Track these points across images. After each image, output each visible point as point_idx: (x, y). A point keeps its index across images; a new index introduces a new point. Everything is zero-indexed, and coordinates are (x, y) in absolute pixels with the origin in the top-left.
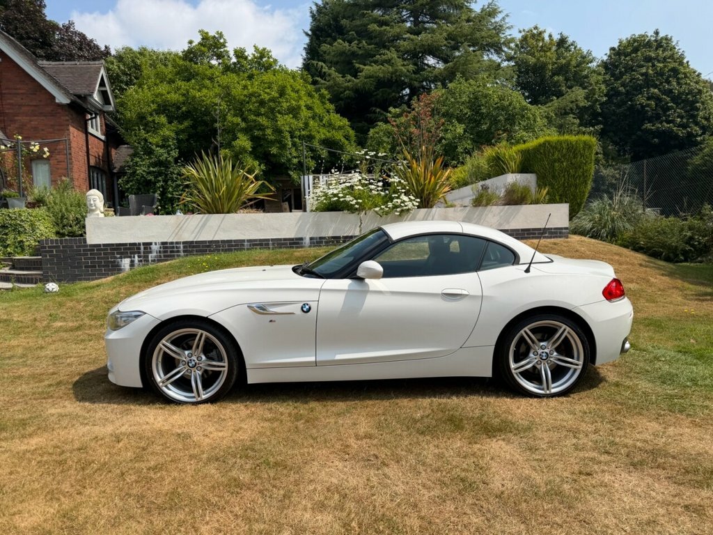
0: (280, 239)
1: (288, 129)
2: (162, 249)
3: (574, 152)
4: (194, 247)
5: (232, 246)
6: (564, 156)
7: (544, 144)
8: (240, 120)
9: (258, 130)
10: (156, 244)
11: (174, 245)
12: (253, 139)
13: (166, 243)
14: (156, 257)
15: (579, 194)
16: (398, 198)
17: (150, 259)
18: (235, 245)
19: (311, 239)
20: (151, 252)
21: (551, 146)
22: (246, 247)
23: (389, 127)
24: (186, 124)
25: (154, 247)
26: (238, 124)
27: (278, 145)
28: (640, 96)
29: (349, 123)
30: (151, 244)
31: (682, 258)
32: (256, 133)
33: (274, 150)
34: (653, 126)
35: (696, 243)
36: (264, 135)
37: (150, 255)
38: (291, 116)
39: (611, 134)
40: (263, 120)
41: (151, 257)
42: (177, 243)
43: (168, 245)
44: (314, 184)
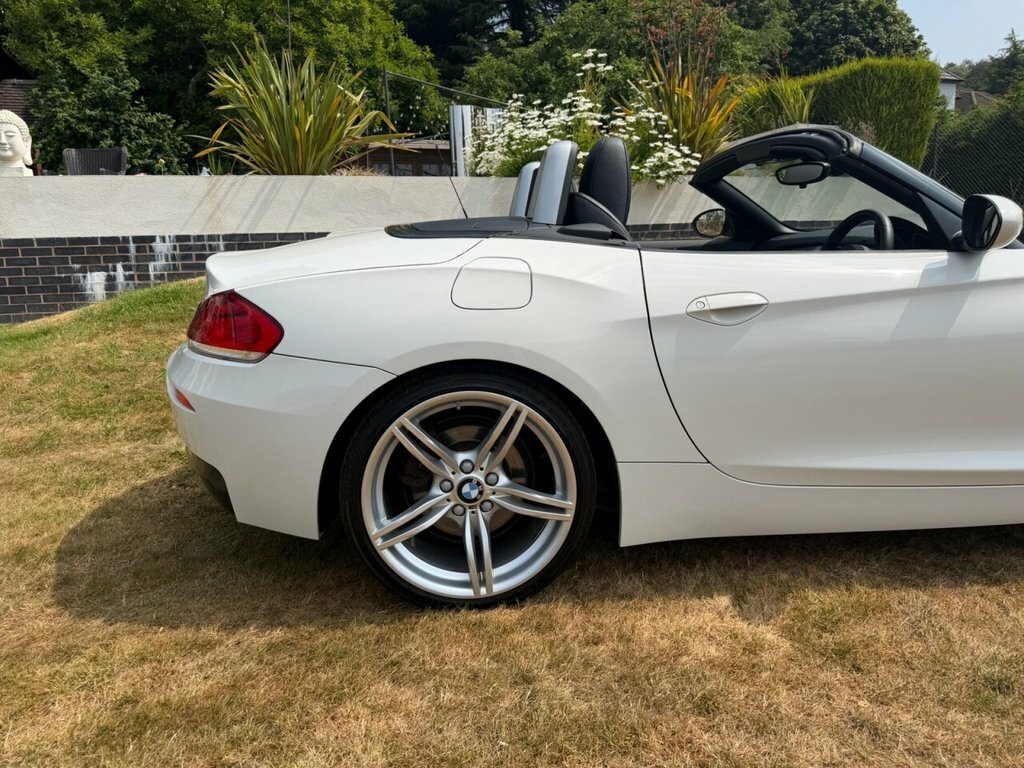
1: (343, 49)
2: (178, 252)
4: (247, 246)
6: (895, 94)
7: (864, 70)
8: (252, 27)
10: (163, 239)
11: (206, 243)
13: (187, 238)
14: (164, 268)
17: (152, 273)
20: (153, 258)
21: (876, 75)
23: (503, 63)
24: (144, 33)
25: (158, 246)
29: (433, 55)
30: (152, 239)
37: (151, 265)
41: (153, 268)
42: (211, 238)
43: (192, 243)
44: (473, 125)
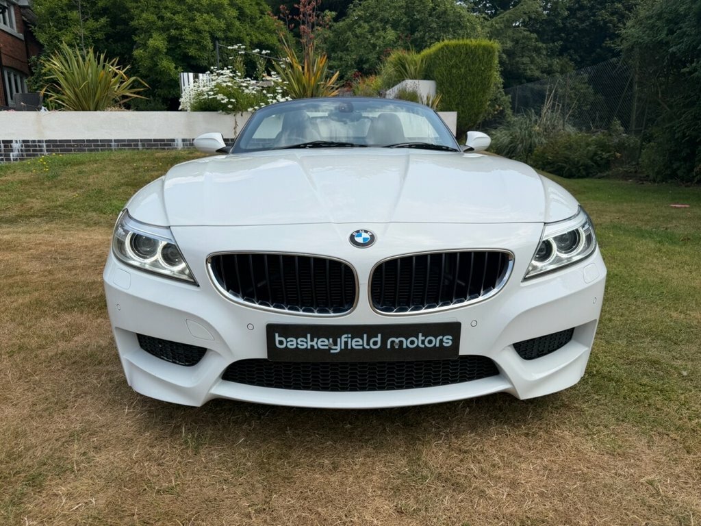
0: (150, 140)
1: (207, 29)
2: (23, 148)
3: (473, 58)
4: (58, 146)
5: (98, 146)
6: (462, 62)
7: (442, 48)
9: (174, 30)
10: (16, 142)
11: (37, 144)
12: (171, 39)
13: (28, 141)
14: (18, 156)
15: (476, 103)
16: (274, 98)
17: (12, 158)
18: (102, 146)
19: (184, 140)
20: (12, 151)
21: (449, 51)
22: (113, 148)
25: (14, 145)
26: (154, 23)
27: (197, 47)
28: (603, 11)
30: (11, 141)
31: (584, 173)
32: (173, 32)
33: (192, 51)
34: (613, 43)
35: (599, 159)
36: (181, 35)
37: (11, 154)
38: (213, 15)
39: (572, 51)
40: (179, 18)
41: (12, 155)
42: (39, 141)
43: (30, 144)
44: (194, 82)
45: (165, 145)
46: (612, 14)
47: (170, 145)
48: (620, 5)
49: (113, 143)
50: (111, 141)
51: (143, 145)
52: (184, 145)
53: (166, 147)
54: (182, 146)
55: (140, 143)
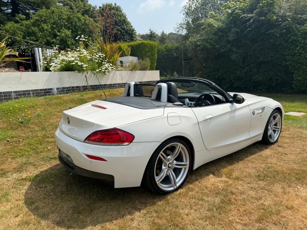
0: (38, 90)
19: (57, 89)
22: (13, 97)
44: (43, 54)
45: (47, 92)
46: (118, 30)
47: (50, 92)
48: (120, 27)
49: (13, 94)
50: (11, 92)
51: (33, 94)
52: (58, 92)
53: (48, 94)
54: (57, 92)
55: (31, 92)
